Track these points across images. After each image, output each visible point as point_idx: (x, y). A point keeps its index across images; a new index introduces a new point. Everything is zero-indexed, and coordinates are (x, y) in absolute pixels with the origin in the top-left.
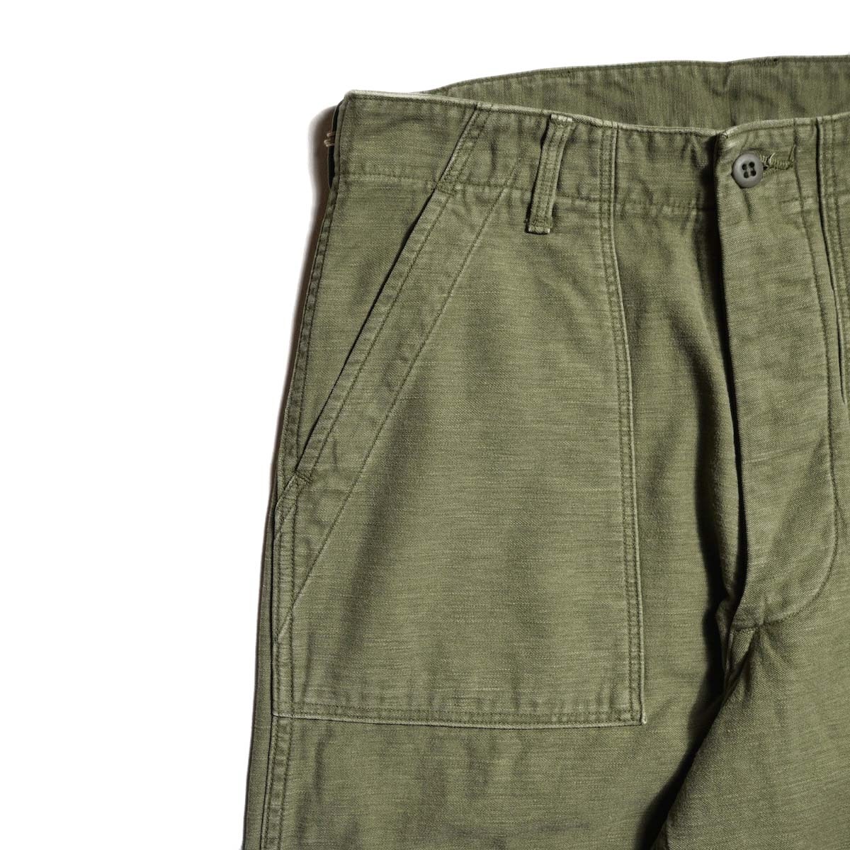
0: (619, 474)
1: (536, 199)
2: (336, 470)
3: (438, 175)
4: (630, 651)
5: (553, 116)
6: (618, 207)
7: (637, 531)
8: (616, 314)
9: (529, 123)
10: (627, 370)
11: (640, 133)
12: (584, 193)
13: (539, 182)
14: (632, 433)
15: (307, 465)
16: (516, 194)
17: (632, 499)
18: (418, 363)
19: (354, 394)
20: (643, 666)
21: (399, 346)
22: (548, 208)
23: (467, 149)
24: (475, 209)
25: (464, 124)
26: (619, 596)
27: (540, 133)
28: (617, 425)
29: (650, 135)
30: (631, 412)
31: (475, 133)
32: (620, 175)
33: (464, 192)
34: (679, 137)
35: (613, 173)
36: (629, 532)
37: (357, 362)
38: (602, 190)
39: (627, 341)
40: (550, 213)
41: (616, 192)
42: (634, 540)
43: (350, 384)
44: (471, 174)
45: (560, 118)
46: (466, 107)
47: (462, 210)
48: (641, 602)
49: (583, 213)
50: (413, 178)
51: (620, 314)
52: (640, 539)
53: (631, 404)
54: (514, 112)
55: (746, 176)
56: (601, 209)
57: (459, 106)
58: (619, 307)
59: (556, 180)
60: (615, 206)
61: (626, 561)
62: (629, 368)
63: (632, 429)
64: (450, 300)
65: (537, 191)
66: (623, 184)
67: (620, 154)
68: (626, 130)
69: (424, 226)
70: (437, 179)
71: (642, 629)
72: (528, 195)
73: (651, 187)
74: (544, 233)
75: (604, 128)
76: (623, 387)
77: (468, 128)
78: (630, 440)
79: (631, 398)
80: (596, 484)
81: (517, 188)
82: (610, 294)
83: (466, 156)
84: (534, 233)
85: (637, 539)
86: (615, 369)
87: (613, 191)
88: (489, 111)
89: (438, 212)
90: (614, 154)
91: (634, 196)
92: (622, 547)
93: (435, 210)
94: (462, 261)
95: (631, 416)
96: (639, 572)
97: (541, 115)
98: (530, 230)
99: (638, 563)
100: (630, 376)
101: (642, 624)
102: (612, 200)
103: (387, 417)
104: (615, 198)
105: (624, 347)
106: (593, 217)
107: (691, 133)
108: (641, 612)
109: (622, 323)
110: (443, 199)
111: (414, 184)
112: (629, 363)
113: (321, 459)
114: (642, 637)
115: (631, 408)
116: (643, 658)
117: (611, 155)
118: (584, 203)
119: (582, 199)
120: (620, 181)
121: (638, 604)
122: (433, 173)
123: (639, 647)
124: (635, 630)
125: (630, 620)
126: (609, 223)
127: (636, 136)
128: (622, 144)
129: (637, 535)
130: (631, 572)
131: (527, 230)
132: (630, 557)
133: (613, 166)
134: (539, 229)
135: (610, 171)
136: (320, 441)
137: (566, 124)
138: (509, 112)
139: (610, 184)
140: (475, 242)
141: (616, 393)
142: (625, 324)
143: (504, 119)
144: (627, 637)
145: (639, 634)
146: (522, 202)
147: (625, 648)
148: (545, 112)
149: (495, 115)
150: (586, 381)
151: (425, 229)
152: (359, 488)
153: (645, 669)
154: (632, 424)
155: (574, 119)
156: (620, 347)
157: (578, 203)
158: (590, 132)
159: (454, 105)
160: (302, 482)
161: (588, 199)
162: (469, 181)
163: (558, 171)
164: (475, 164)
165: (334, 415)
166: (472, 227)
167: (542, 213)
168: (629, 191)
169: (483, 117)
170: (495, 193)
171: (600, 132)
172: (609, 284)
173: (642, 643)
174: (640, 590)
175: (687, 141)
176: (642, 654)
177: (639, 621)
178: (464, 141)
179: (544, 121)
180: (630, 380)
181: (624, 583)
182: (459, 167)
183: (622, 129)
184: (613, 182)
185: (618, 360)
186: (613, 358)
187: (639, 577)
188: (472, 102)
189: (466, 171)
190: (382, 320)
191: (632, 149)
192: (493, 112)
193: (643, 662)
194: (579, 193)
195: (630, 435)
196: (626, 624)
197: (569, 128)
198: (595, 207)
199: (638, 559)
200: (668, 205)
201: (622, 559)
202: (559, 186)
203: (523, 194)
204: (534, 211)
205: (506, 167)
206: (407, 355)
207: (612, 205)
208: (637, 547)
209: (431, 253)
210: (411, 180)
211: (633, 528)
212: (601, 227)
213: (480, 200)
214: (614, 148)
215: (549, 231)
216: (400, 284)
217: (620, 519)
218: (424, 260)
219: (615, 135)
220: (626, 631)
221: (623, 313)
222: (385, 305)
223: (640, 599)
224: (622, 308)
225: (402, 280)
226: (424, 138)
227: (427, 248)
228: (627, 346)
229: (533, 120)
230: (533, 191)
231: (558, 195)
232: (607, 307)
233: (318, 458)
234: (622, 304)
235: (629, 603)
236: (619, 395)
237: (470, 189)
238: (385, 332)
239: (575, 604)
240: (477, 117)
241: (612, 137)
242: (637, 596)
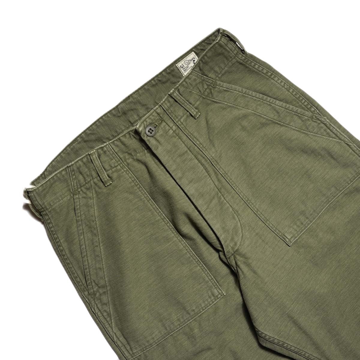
0: (173, 235)
1: (101, 177)
2: (99, 287)
3: (72, 191)
4: (209, 279)
5: (89, 153)
6: (125, 163)
7: (189, 246)
8: (144, 193)
9: (85, 160)
10: (156, 206)
11: (116, 140)
12: (113, 166)
13: (99, 172)
14: (169, 222)
15: (91, 291)
16: (95, 180)
17: (181, 239)
18: (101, 245)
19: (90, 265)
20: (215, 280)
21: (93, 244)
22: (106, 177)
23: (74, 178)
24: (88, 193)
25: (68, 173)
26: (196, 267)
27: (90, 160)
28: (163, 222)
29: (119, 139)
30: (165, 216)
31: (73, 173)
32: (119, 155)
33: (82, 190)
34: (127, 134)
35: (117, 155)
36: (187, 248)
37: (85, 256)
38: (117, 162)
39: (151, 198)
40: (108, 178)
41: (121, 159)
42: (190, 249)
43: (87, 263)
44: (80, 184)
45: (91, 152)
46: (65, 168)
47: (85, 195)
48: (203, 264)
49: (117, 171)
50: (66, 197)
51: (145, 192)
52: (191, 248)
53: (163, 214)
54: (79, 160)
55: (151, 133)
56: (121, 167)
57: (63, 170)
58: (143, 190)
59: (103, 168)
60: (124, 163)
61: (192, 256)
62: (156, 205)
63: (168, 221)
64: (97, 222)
65: (100, 175)
66: (121, 156)
67: (115, 149)
68: (112, 142)
69: (77, 207)
70: (72, 192)
71: (208, 271)
72: (99, 178)
73: (129, 152)
74: (111, 184)
75: (105, 146)
76: (158, 212)
77: (70, 173)
78: (170, 224)
79: (162, 213)
80: (169, 242)
81: (94, 178)
82: (139, 188)
83: (75, 180)
84: (108, 186)
85: (190, 248)
86: (152, 208)
87: (120, 160)
88: (72, 165)
89: (78, 201)
90: (113, 150)
91: (127, 157)
92: (188, 253)
93: (77, 201)
94: (93, 210)
95: (166, 217)
96: (197, 257)
97: (86, 155)
98: (106, 186)
99: (195, 255)
100: (158, 207)
101: (207, 270)
102: (122, 162)
103: (103, 264)
104: (122, 161)
105: (151, 201)
106: (121, 170)
107: (129, 131)
108: (205, 267)
109: (146, 194)
110: (77, 196)
111: (67, 198)
112: (155, 204)
113: (94, 287)
114: (209, 273)
115: (164, 215)
116: (213, 278)
117: (112, 151)
118: (115, 169)
119: (114, 168)
120: (120, 156)
121: (202, 265)
122: (70, 191)
123: (210, 276)
124: (206, 273)
125: (203, 271)
126: (126, 168)
127: (115, 142)
128: (113, 146)
129: (189, 247)
130: (195, 258)
131: (106, 187)
132: (192, 255)
133: (115, 153)
134: (108, 184)
135: (116, 155)
136: (90, 283)
137: (94, 153)
138: (77, 161)
139: (118, 159)
140: (93, 202)
141: (157, 214)
142: (148, 194)
143: (78, 164)
144: (205, 276)
145: (208, 273)
146: (99, 181)
147: (207, 279)
148: (87, 154)
149: (74, 165)
150: (147, 217)
151: (78, 208)
152: (108, 288)
153: (216, 280)
154: (167, 219)
155: (95, 150)
156: (150, 201)
157: (113, 170)
158: (102, 150)
159: (62, 171)
160: (92, 296)
161: (116, 167)
162: (81, 187)
163: (101, 165)
164: (79, 181)
165: (89, 274)
166: (90, 198)
167: (106, 179)
168: (125, 157)
169: (71, 168)
170: (90, 184)
171: (105, 148)
172: (137, 185)
173: (211, 274)
174: (200, 261)
175: (130, 134)
176: (212, 277)
177: (206, 269)
178: (72, 177)
179: (88, 156)
180: (159, 208)
181: (195, 262)
182: (75, 185)
183: (110, 143)
184: (118, 157)
185: (152, 205)
186: (150, 206)
187: (198, 258)
188: (66, 166)
189: (78, 185)
190: (83, 240)
191: (117, 146)
192: (73, 164)
193: (214, 279)
194: (111, 167)
195: (169, 223)
196: (203, 272)
197: (96, 153)
198: (119, 167)
199: (194, 253)
200: (138, 153)
201: (190, 256)
202: (105, 169)
203: (97, 179)
204: (103, 180)
205: (87, 175)
206: (97, 244)
207: (123, 163)
208: (192, 250)
209: (84, 213)
210: (66, 198)
211: (187, 246)
212: (124, 171)
213: (88, 189)
214: (112, 149)
215: (111, 182)
216: (82, 228)
217: (182, 246)
218: (84, 217)
219: (109, 145)
220: (204, 274)
221: (145, 191)
222: (82, 236)
223: (202, 263)
224: (144, 190)
225: (81, 226)
226: (61, 185)
227: (82, 213)
228: (152, 200)
229: (85, 158)
230: (99, 176)
231: (106, 172)
232: (140, 193)
233: (92, 287)
234: (144, 189)
235: (200, 267)
236: (158, 214)
237: (83, 188)
238: (87, 243)
239: (186, 277)
240: (70, 169)
241: (109, 147)
242: (201, 263)
